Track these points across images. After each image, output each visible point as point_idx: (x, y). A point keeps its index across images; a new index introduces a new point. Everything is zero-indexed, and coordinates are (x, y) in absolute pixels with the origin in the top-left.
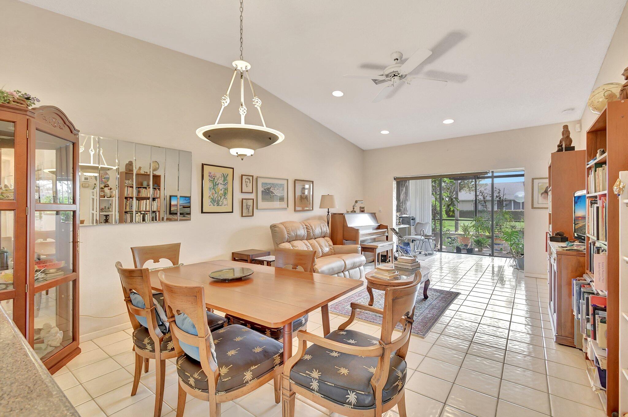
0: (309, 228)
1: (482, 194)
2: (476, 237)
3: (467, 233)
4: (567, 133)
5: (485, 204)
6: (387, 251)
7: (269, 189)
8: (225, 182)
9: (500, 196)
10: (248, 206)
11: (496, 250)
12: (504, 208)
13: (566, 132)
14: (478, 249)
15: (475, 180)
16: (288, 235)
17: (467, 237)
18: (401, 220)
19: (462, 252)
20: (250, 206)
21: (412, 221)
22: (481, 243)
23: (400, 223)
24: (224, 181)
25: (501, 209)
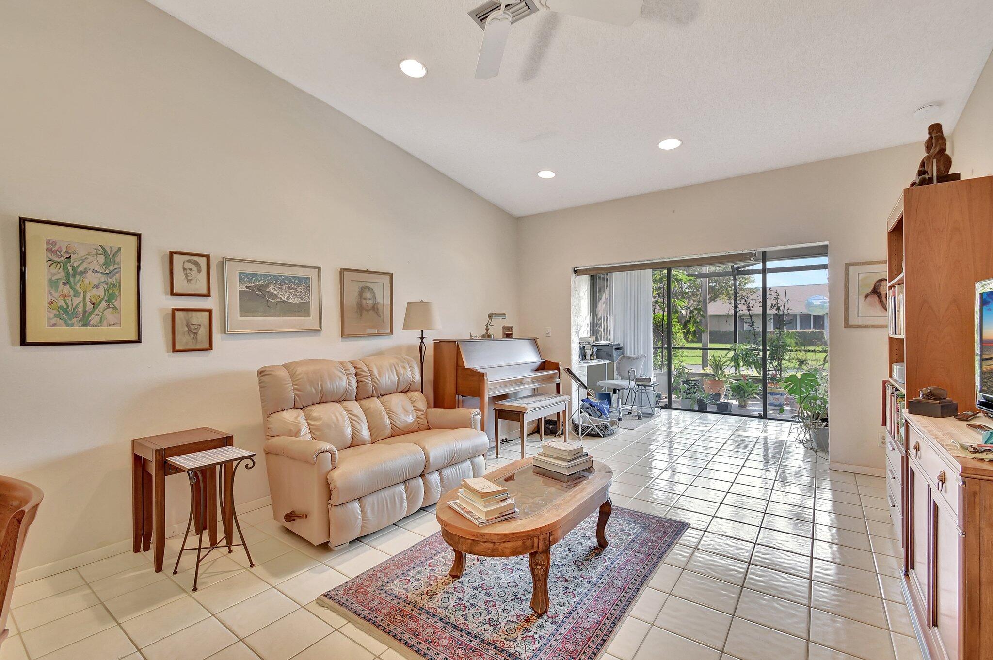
0: (364, 373)
1: (746, 301)
2: (735, 380)
3: (720, 372)
4: (940, 142)
5: (751, 319)
6: (558, 414)
7: (260, 288)
8: (112, 268)
9: (779, 305)
10: (193, 327)
11: (772, 404)
12: (785, 327)
13: (937, 141)
14: (739, 403)
15: (733, 277)
16: (297, 392)
17: (719, 379)
18: (595, 350)
19: (709, 410)
20: (200, 325)
21: (615, 353)
22: (744, 392)
23: (592, 357)
24: (106, 264)
25: (779, 329)
